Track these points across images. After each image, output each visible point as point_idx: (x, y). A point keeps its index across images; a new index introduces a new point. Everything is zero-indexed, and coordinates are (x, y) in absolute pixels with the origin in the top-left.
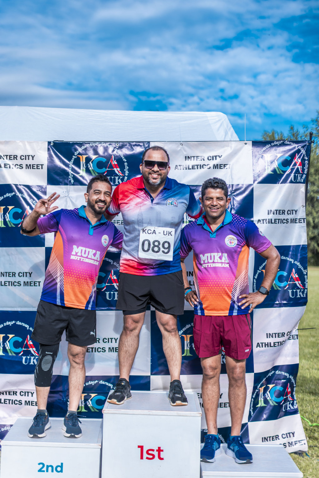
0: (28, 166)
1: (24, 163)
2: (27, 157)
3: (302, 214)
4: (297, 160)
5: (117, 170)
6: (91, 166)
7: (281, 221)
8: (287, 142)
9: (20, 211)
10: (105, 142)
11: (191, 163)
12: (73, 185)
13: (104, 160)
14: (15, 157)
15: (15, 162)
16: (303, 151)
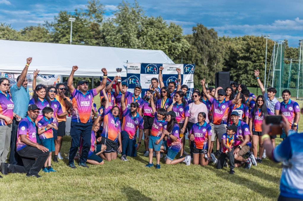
0: (136, 69)
1: (135, 68)
2: (136, 67)
3: (193, 81)
4: (192, 69)
5: (156, 70)
6: (150, 69)
7: (189, 83)
8: (190, 65)
9: (135, 80)
10: (153, 64)
11: (171, 69)
12: (146, 73)
13: (153, 68)
14: (133, 67)
15: (133, 68)
16: (194, 67)
